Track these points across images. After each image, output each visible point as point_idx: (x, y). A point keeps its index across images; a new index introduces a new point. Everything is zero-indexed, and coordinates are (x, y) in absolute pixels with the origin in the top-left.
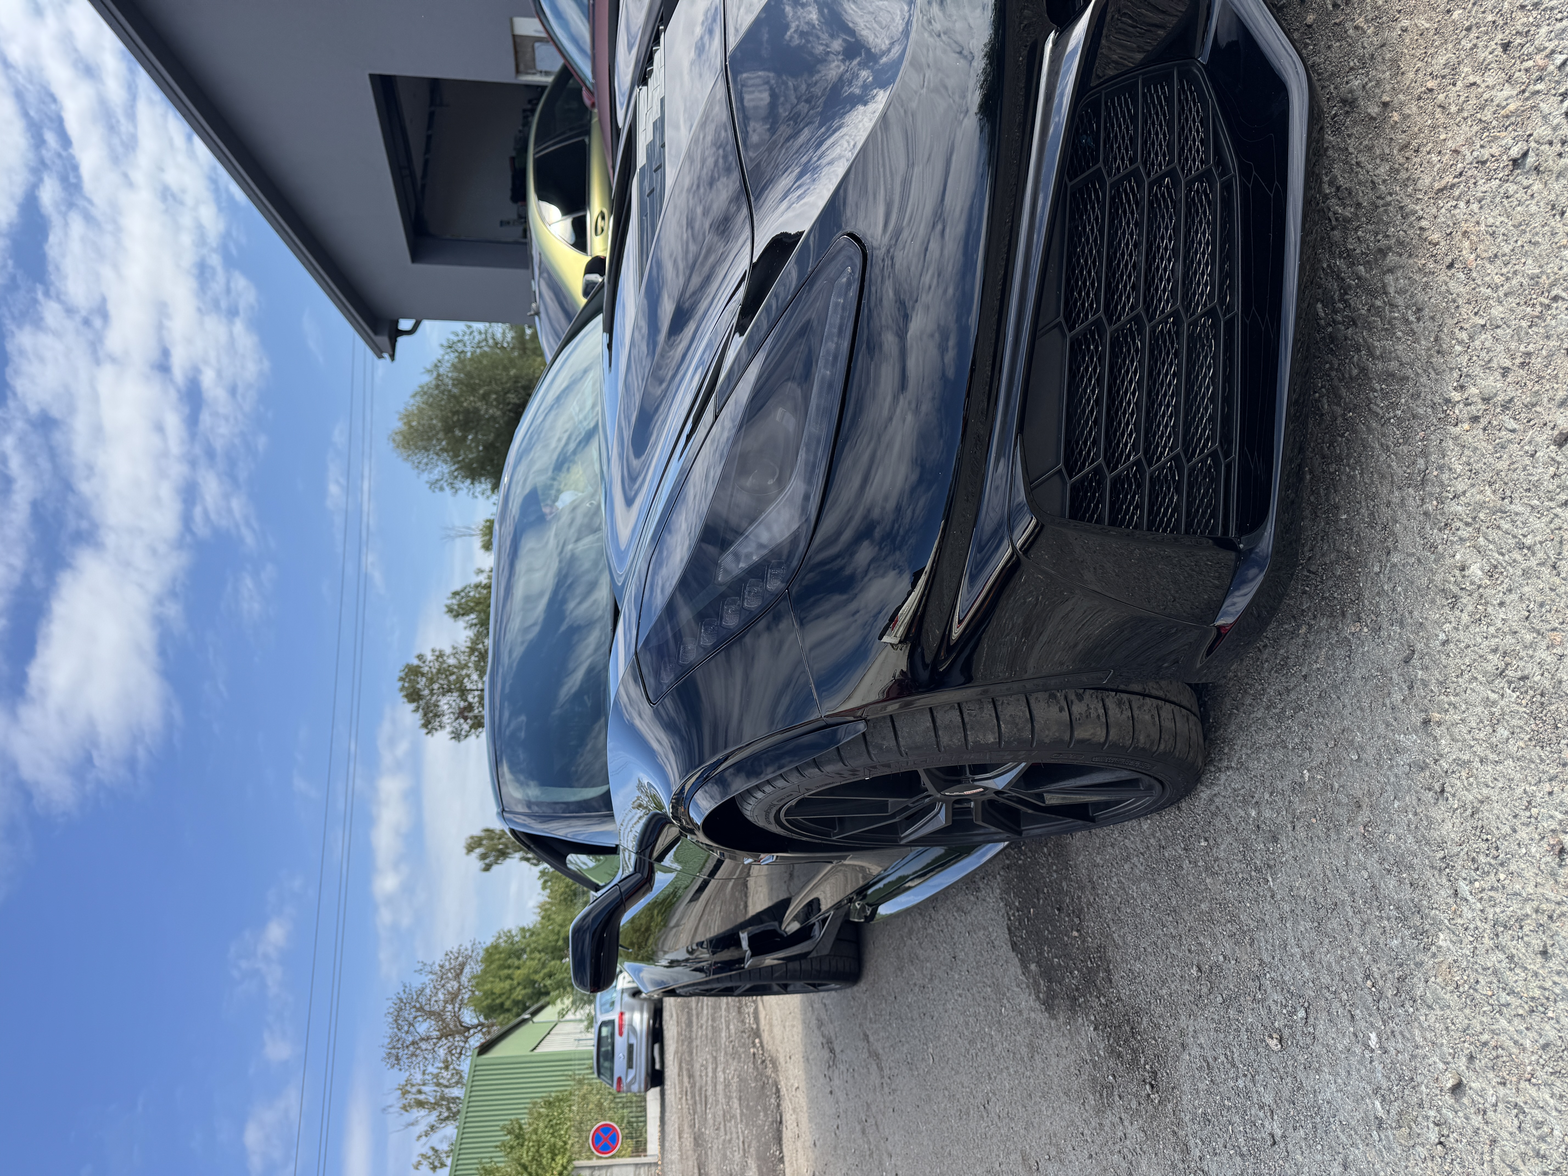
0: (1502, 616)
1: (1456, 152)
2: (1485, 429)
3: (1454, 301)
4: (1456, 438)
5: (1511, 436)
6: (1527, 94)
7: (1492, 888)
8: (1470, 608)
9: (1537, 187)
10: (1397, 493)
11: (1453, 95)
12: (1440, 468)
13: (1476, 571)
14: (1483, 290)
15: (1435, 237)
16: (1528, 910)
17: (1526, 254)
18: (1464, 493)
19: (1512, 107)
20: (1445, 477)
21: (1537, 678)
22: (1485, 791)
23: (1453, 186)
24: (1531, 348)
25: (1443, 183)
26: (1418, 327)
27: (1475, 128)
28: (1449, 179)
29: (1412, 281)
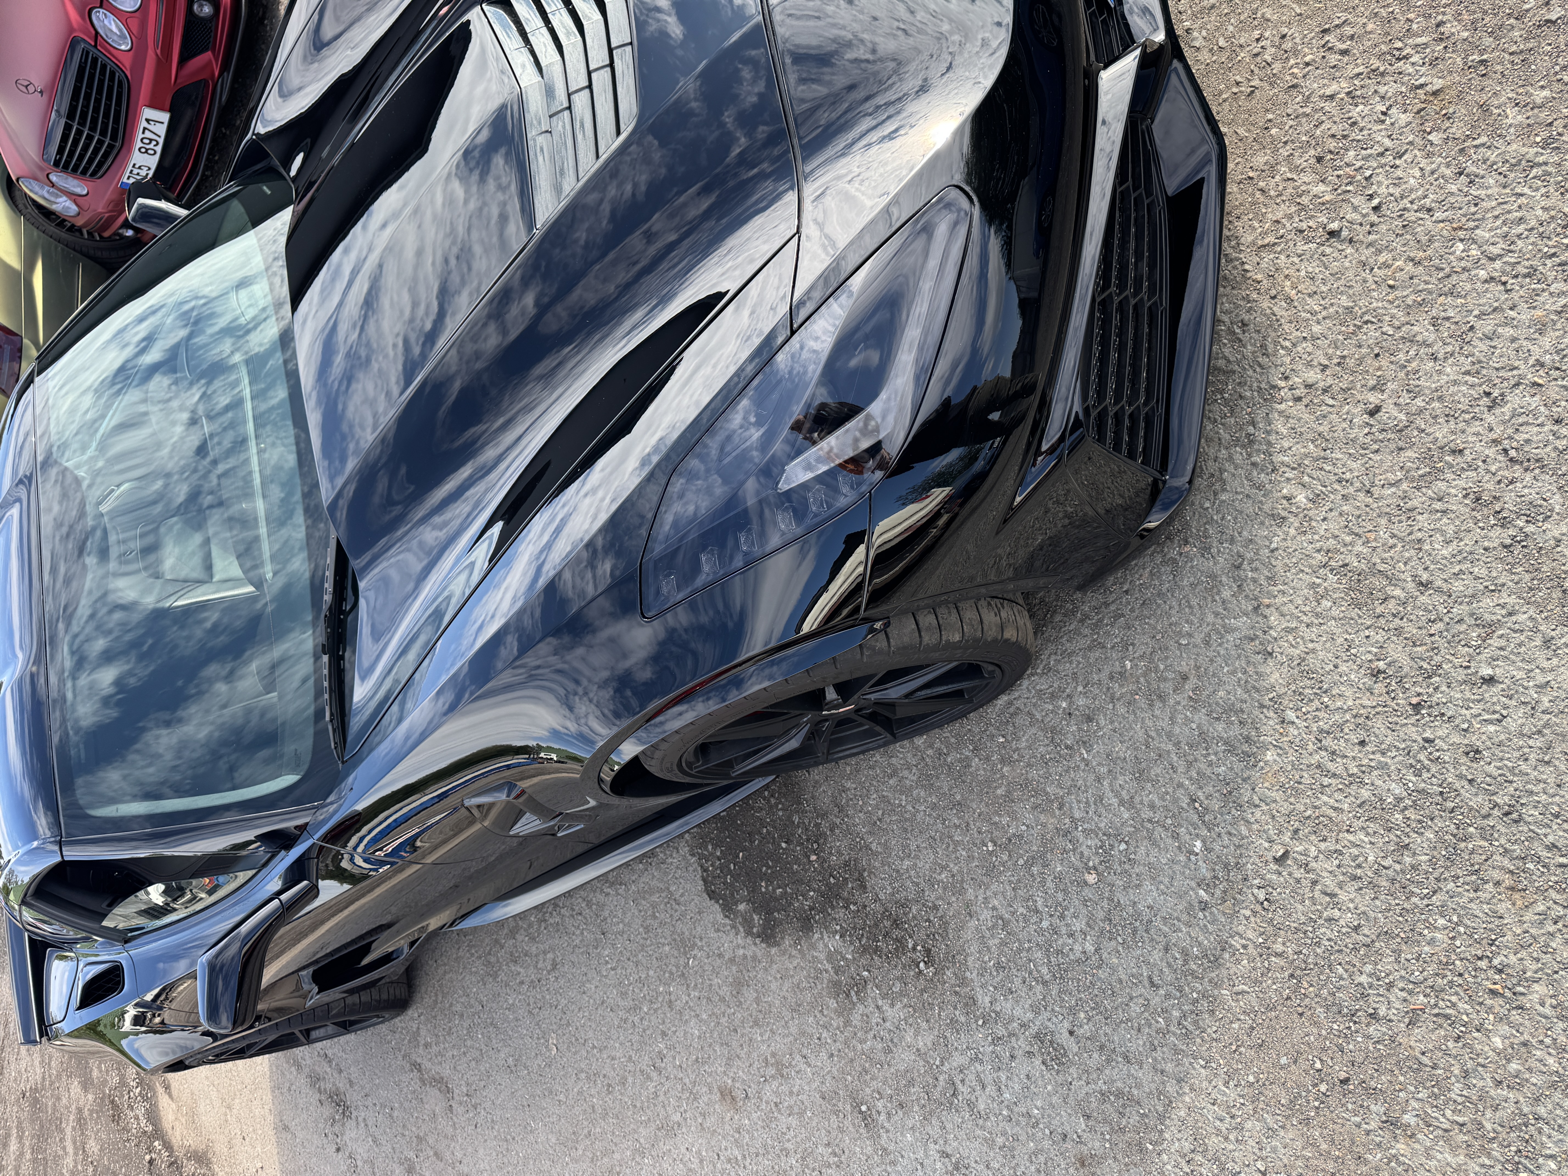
0: (1324, 527)
1: (1277, 222)
2: (1306, 406)
3: (1278, 320)
4: (1281, 413)
5: (1329, 409)
6: (1339, 191)
7: (1317, 710)
8: (1296, 525)
9: (1349, 251)
10: (1224, 452)
11: (1271, 184)
12: (1268, 433)
13: (1301, 498)
14: (1303, 314)
15: (1259, 277)
16: (1348, 716)
17: (1342, 293)
18: (1290, 448)
19: (1327, 198)
20: (1273, 438)
21: (1356, 564)
22: (1311, 645)
23: (1275, 244)
24: (1345, 353)
25: (1266, 241)
26: (1245, 337)
27: (1293, 209)
28: (1270, 239)
29: (1237, 306)
